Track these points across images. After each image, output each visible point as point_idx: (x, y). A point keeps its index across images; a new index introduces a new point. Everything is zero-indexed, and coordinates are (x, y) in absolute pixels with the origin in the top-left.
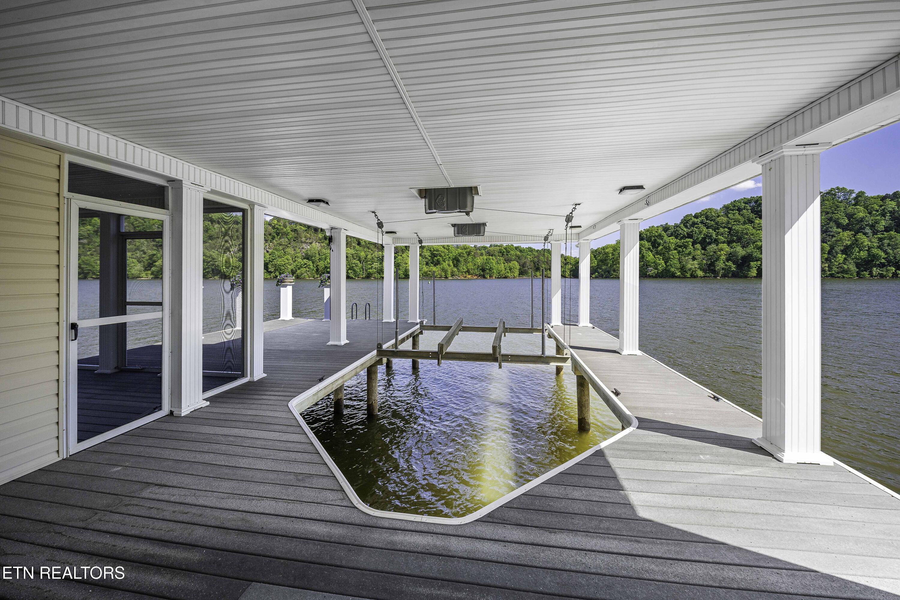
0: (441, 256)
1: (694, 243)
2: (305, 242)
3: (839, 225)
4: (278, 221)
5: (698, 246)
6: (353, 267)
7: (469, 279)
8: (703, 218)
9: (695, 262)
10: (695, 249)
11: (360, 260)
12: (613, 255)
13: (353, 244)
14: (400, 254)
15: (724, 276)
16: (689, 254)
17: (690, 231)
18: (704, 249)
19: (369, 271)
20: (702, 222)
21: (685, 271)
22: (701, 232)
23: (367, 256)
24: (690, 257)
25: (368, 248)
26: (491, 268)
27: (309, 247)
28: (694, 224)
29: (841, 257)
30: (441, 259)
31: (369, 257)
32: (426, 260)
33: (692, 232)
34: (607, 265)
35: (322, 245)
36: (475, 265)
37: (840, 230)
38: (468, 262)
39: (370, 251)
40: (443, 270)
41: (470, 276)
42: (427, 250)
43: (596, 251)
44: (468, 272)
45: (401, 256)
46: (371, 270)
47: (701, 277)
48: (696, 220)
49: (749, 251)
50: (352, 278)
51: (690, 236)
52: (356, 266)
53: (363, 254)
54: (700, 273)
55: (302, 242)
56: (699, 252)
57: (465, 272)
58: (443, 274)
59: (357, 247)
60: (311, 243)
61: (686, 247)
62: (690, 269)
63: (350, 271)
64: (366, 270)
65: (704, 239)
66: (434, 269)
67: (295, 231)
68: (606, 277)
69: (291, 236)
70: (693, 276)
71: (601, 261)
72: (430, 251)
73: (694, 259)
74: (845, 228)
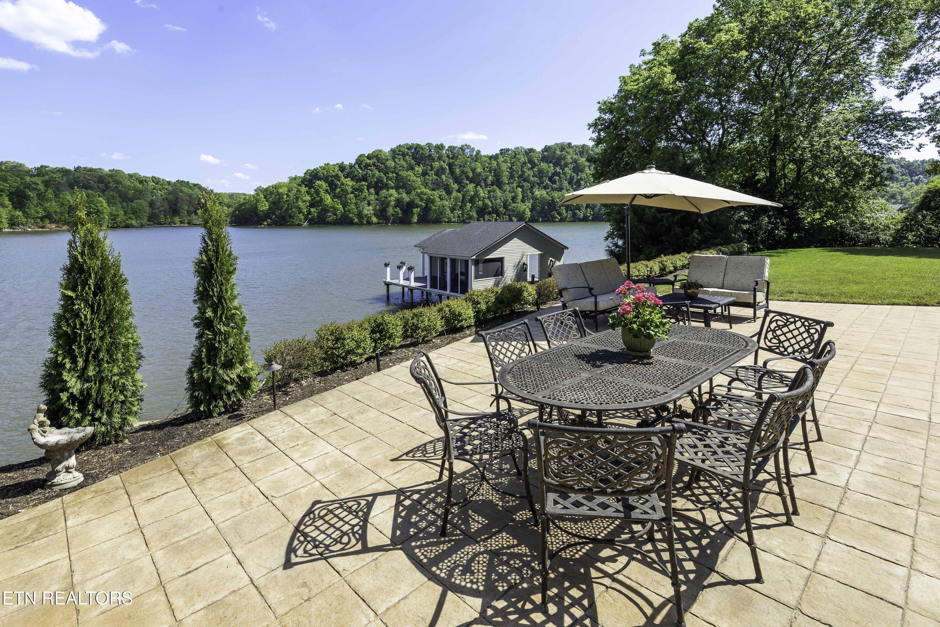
1: (369, 187)
3: (468, 178)
5: (372, 190)
7: (51, 231)
8: (375, 160)
9: (371, 208)
10: (370, 194)
12: (288, 196)
15: (394, 222)
16: (365, 199)
17: (364, 173)
18: (377, 193)
20: (374, 165)
21: (362, 218)
22: (373, 176)
24: (366, 202)
26: (98, 211)
28: (367, 165)
29: (469, 205)
33: (366, 174)
34: (281, 210)
37: (468, 182)
43: (266, 190)
47: (376, 224)
48: (368, 161)
49: (412, 198)
51: (364, 179)
54: (374, 219)
56: (372, 197)
61: (361, 191)
62: (366, 215)
65: (376, 183)
68: (281, 225)
70: (369, 223)
71: (274, 203)
73: (369, 204)
74: (471, 181)
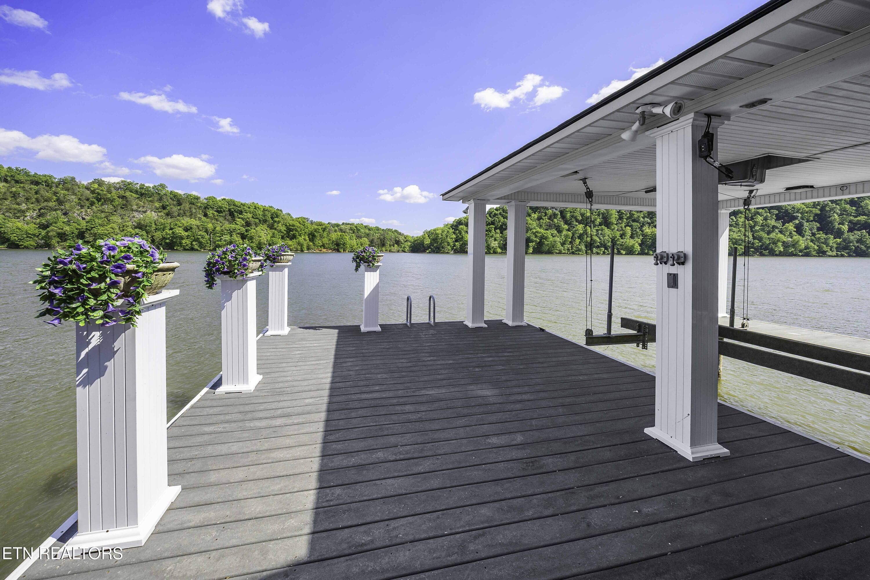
0: (296, 230)
1: (496, 229)
2: (137, 211)
3: (577, 220)
4: (99, 185)
5: (498, 231)
6: (198, 239)
7: (324, 253)
8: (501, 211)
9: (496, 242)
10: (496, 233)
11: (206, 231)
12: (442, 235)
13: (199, 216)
14: (253, 227)
16: (492, 236)
17: (493, 219)
18: (501, 233)
19: (217, 243)
20: (500, 214)
21: (490, 249)
22: (499, 221)
23: (215, 228)
24: (493, 239)
25: (217, 220)
26: (345, 243)
27: (142, 216)
28: (495, 215)
29: (578, 241)
30: (297, 233)
31: (218, 228)
32: (282, 234)
33: (494, 220)
34: (437, 243)
35: (160, 214)
36: (330, 240)
37: (577, 224)
38: (324, 237)
39: (219, 223)
40: (299, 244)
41: (325, 250)
42: (282, 225)
43: (429, 232)
44: (323, 246)
45: (255, 229)
46: (220, 243)
47: (500, 253)
48: (497, 212)
49: (528, 235)
50: (197, 250)
51: (493, 223)
52: (203, 238)
53: (210, 226)
54: (499, 250)
55: (132, 210)
56: (498, 235)
57: (321, 246)
58: (299, 248)
59: (204, 219)
60: (145, 212)
61: (490, 231)
62: (493, 248)
63: (194, 243)
64: (215, 243)
65: (501, 226)
66: (290, 243)
67: (123, 197)
68: (437, 253)
69: (117, 203)
70: (495, 252)
71: (433, 240)
72: (286, 225)
73: (495, 240)
74: (580, 222)
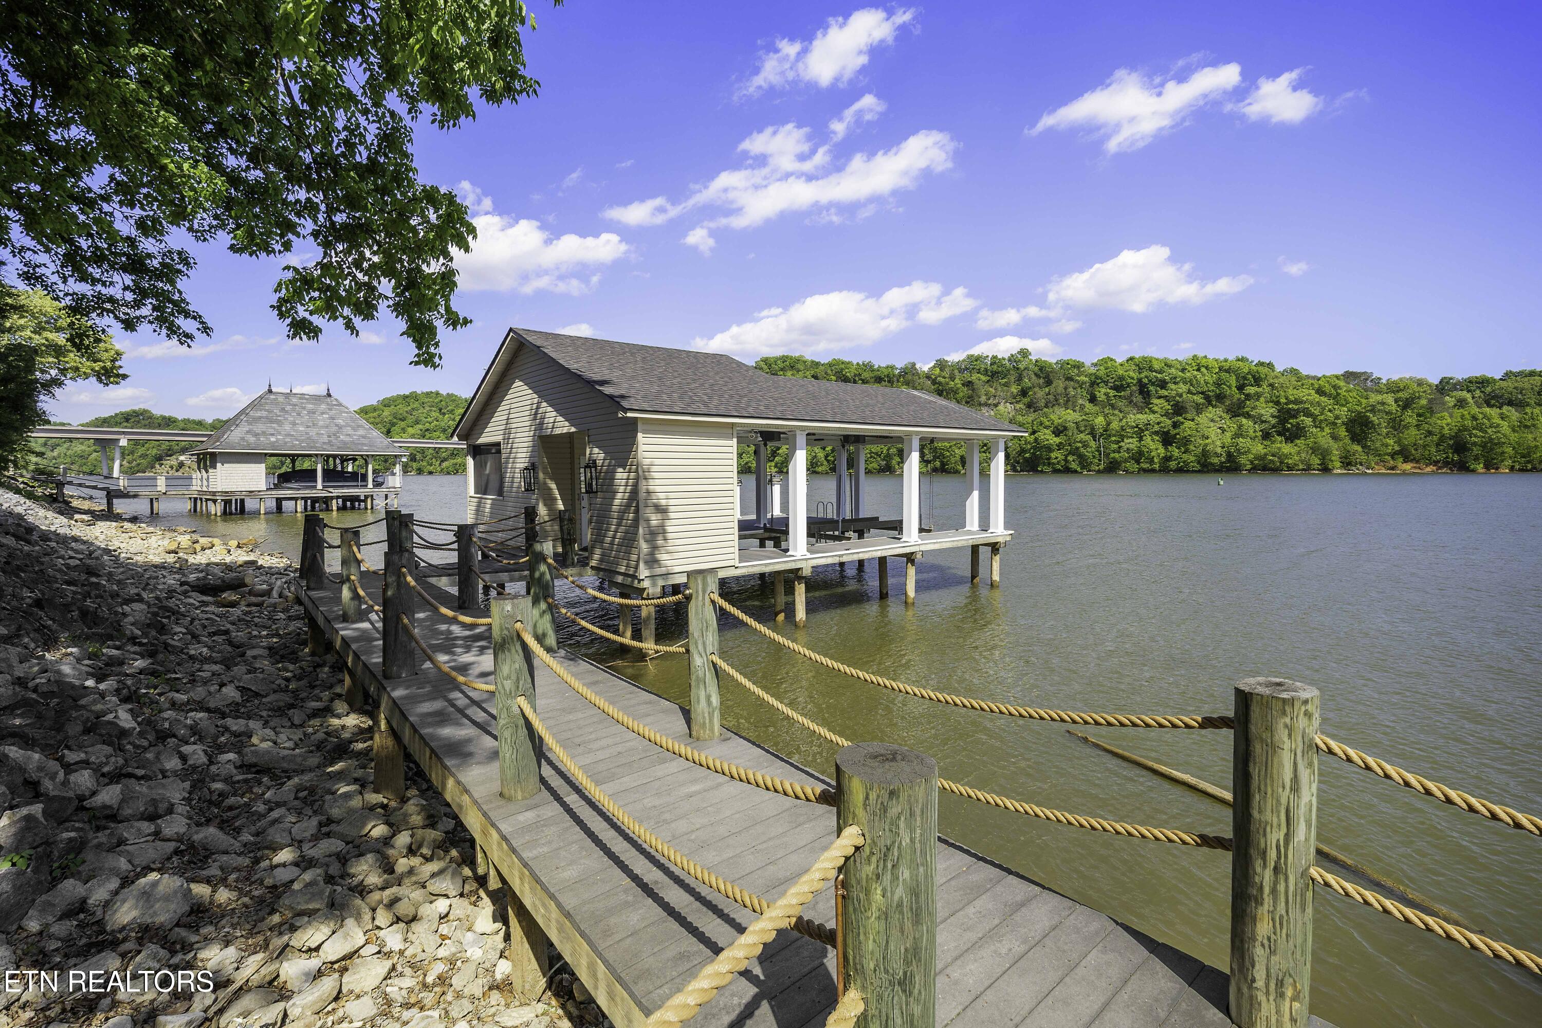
0: (1308, 414)
2: (986, 405)
4: (941, 370)
6: (1077, 448)
7: (1404, 474)
11: (1093, 433)
13: (1080, 401)
14: (1189, 416)
19: (1112, 455)
23: (1108, 424)
25: (1113, 407)
27: (992, 413)
30: (1308, 421)
31: (1115, 425)
32: (1264, 426)
35: (1018, 406)
36: (1430, 433)
38: (1407, 427)
39: (1116, 412)
40: (1315, 449)
41: (1408, 467)
42: (1267, 402)
44: (1404, 454)
45: (1193, 420)
46: (1117, 455)
50: (1076, 472)
52: (1085, 445)
53: (1100, 421)
55: (980, 404)
57: (1393, 455)
58: (1315, 461)
59: (1088, 405)
60: (996, 405)
63: (1070, 458)
64: (1107, 455)
66: (1287, 448)
67: (968, 384)
69: (961, 394)
72: (1277, 403)
